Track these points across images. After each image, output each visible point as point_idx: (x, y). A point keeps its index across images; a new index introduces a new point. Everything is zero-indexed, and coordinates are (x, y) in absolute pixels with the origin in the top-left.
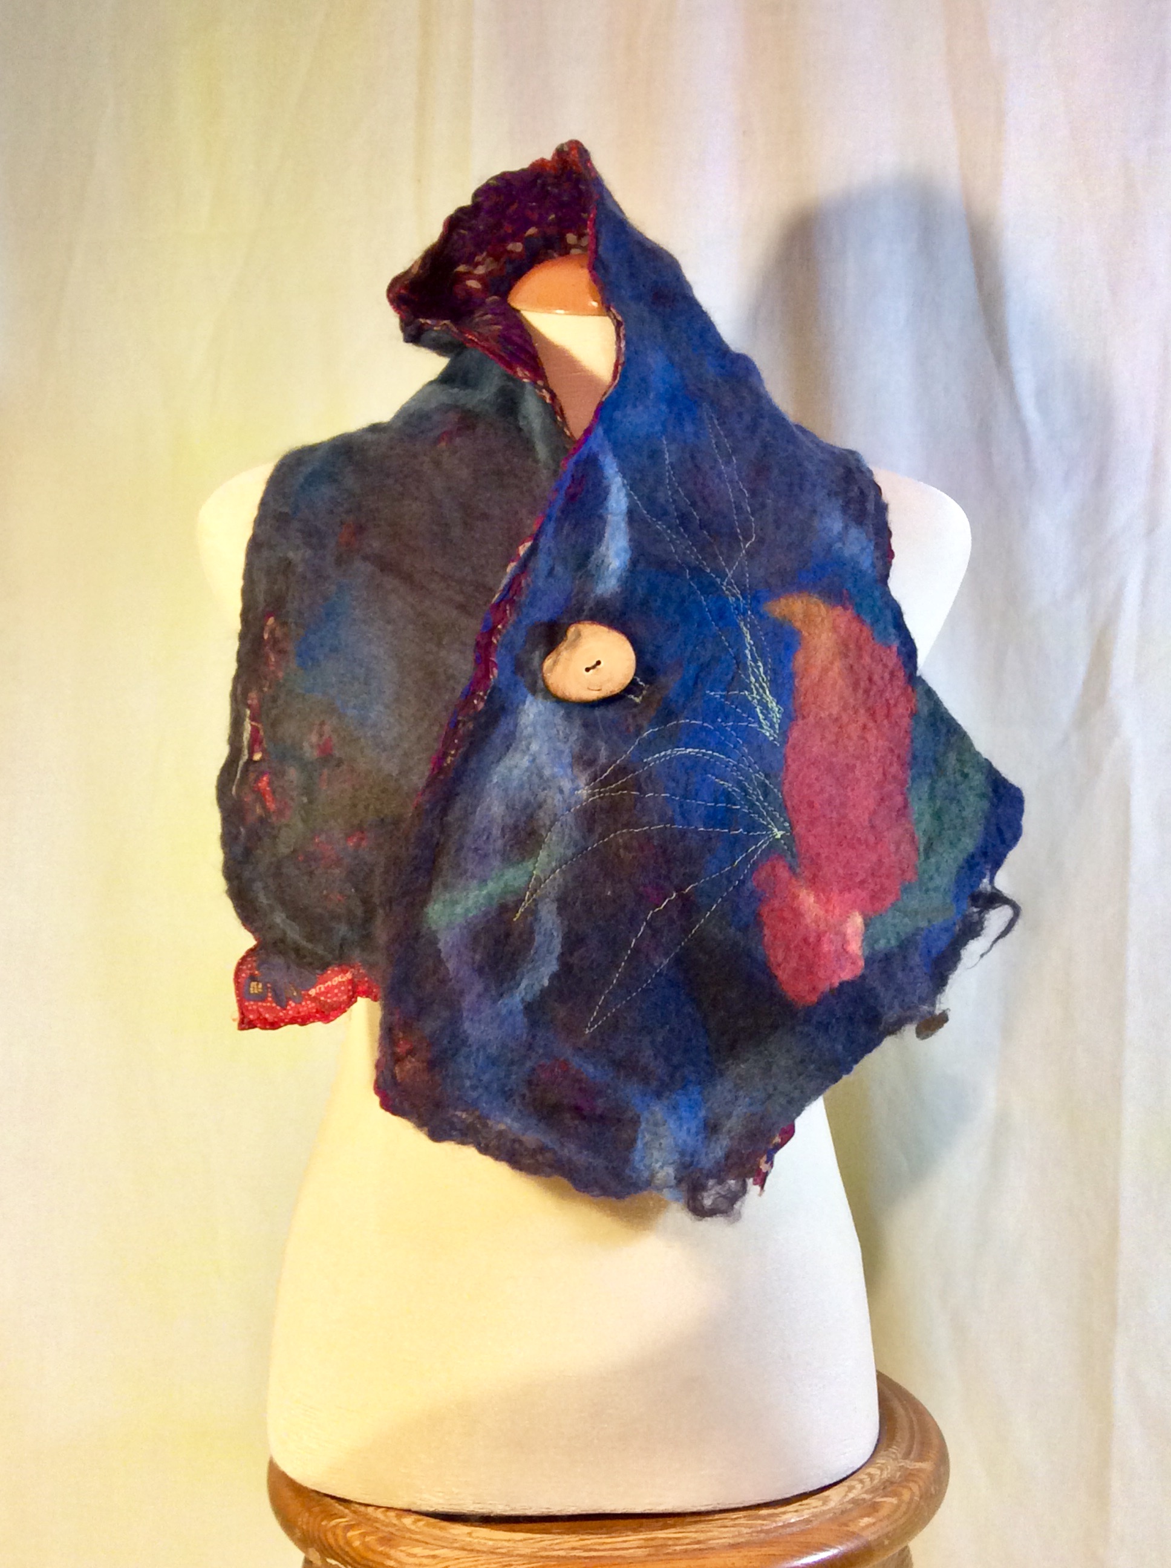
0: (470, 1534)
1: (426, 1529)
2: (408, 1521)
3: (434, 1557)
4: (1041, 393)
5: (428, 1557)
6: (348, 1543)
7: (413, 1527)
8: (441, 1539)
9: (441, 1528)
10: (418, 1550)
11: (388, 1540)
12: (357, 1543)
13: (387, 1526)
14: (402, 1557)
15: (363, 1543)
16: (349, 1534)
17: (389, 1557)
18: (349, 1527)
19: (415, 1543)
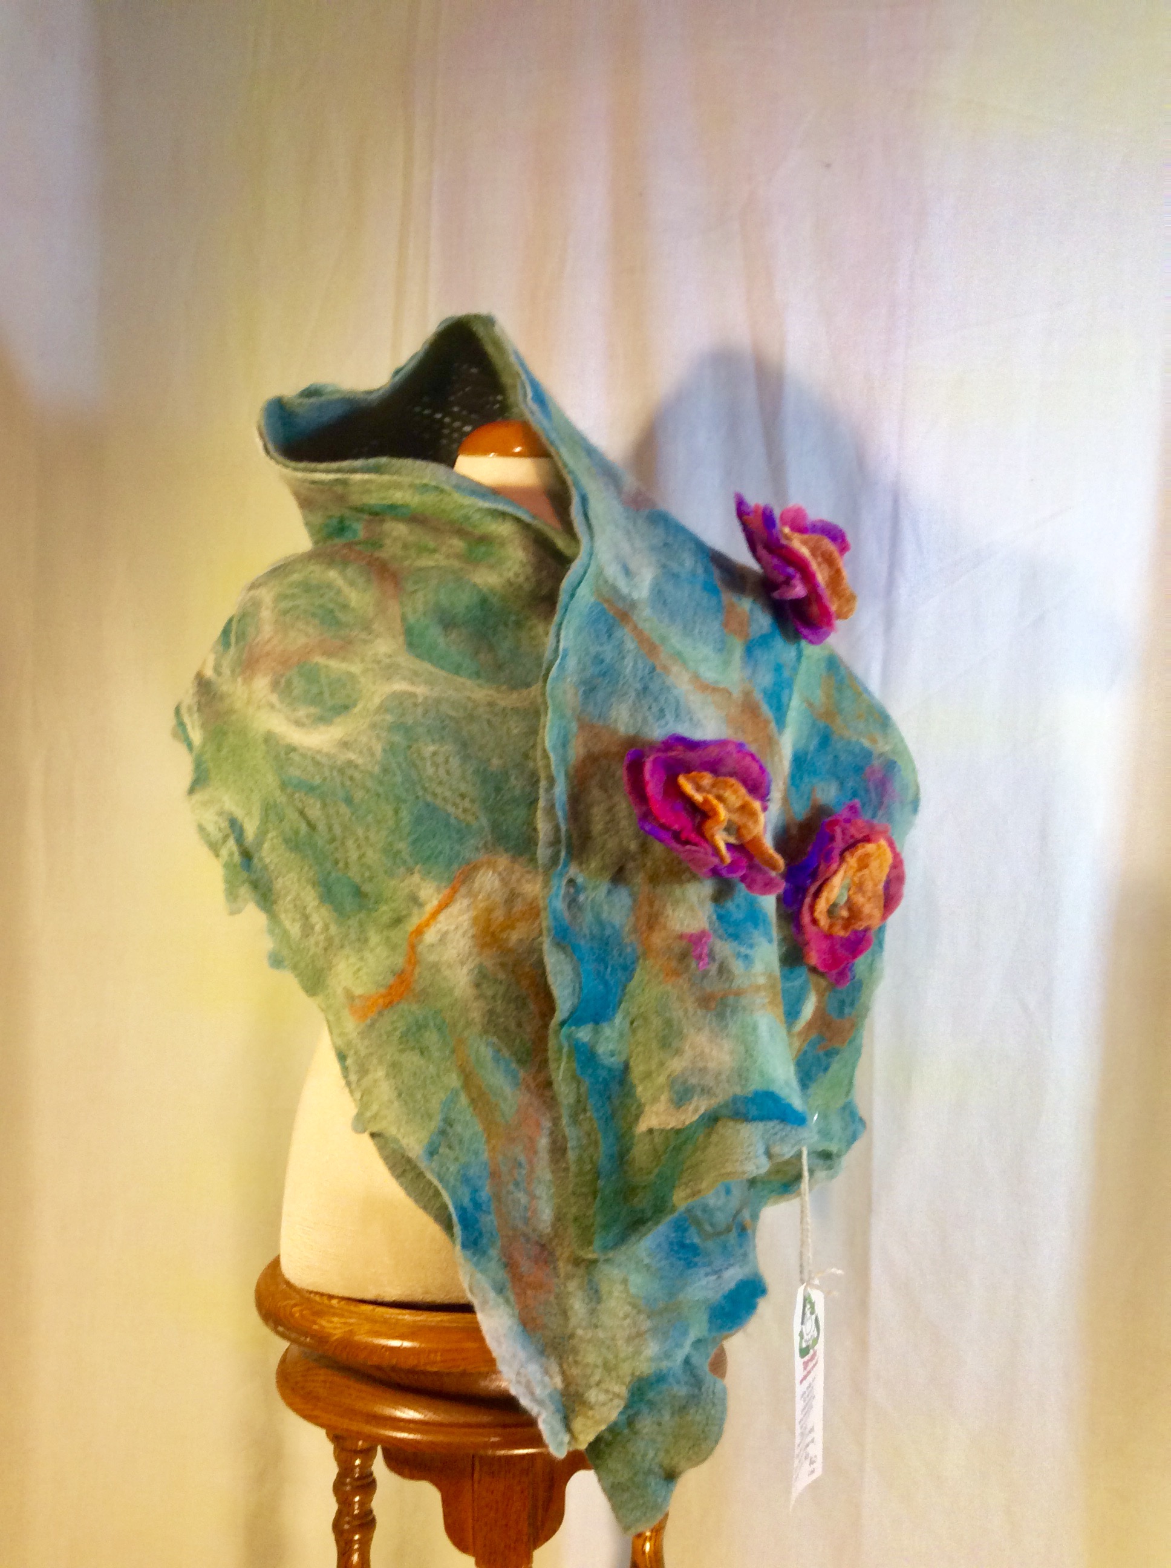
3: (345, 1323)
5: (341, 1323)
6: (292, 1315)
7: (337, 1306)
8: (351, 1312)
10: (335, 1319)
11: (319, 1314)
12: (297, 1315)
13: (319, 1304)
14: (324, 1323)
15: (302, 1316)
16: (294, 1309)
17: (315, 1323)
18: (295, 1305)
19: (334, 1315)
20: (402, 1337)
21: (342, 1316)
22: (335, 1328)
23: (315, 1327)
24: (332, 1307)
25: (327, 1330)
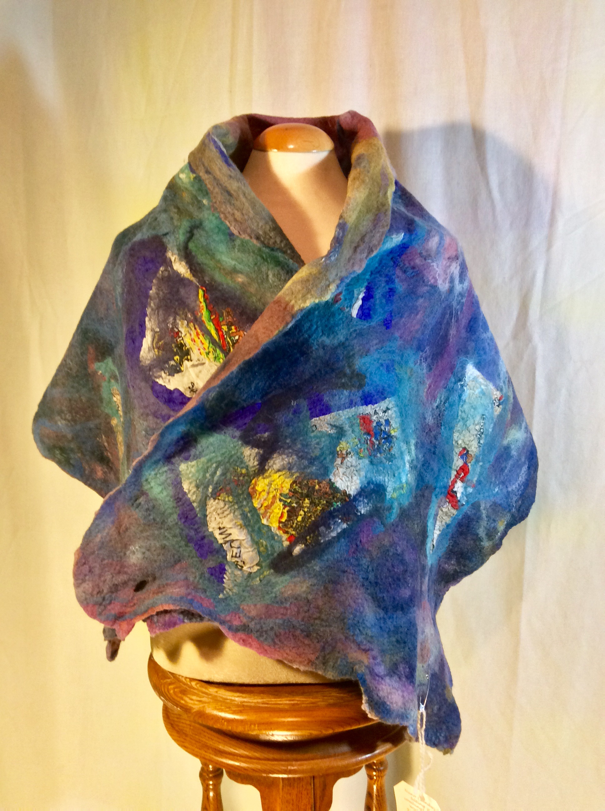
0: (217, 692)
1: (200, 688)
2: (193, 684)
3: (200, 701)
4: (501, 185)
5: (198, 700)
7: (195, 687)
9: (206, 688)
10: (194, 698)
11: (184, 692)
12: (172, 692)
13: (185, 684)
14: (188, 699)
16: (170, 687)
17: (183, 699)
19: (194, 694)
20: (234, 713)
21: (198, 695)
22: (195, 704)
23: (183, 702)
24: (192, 687)
25: (190, 705)
